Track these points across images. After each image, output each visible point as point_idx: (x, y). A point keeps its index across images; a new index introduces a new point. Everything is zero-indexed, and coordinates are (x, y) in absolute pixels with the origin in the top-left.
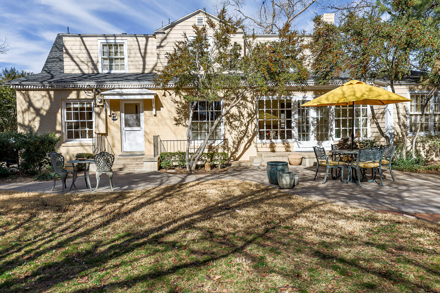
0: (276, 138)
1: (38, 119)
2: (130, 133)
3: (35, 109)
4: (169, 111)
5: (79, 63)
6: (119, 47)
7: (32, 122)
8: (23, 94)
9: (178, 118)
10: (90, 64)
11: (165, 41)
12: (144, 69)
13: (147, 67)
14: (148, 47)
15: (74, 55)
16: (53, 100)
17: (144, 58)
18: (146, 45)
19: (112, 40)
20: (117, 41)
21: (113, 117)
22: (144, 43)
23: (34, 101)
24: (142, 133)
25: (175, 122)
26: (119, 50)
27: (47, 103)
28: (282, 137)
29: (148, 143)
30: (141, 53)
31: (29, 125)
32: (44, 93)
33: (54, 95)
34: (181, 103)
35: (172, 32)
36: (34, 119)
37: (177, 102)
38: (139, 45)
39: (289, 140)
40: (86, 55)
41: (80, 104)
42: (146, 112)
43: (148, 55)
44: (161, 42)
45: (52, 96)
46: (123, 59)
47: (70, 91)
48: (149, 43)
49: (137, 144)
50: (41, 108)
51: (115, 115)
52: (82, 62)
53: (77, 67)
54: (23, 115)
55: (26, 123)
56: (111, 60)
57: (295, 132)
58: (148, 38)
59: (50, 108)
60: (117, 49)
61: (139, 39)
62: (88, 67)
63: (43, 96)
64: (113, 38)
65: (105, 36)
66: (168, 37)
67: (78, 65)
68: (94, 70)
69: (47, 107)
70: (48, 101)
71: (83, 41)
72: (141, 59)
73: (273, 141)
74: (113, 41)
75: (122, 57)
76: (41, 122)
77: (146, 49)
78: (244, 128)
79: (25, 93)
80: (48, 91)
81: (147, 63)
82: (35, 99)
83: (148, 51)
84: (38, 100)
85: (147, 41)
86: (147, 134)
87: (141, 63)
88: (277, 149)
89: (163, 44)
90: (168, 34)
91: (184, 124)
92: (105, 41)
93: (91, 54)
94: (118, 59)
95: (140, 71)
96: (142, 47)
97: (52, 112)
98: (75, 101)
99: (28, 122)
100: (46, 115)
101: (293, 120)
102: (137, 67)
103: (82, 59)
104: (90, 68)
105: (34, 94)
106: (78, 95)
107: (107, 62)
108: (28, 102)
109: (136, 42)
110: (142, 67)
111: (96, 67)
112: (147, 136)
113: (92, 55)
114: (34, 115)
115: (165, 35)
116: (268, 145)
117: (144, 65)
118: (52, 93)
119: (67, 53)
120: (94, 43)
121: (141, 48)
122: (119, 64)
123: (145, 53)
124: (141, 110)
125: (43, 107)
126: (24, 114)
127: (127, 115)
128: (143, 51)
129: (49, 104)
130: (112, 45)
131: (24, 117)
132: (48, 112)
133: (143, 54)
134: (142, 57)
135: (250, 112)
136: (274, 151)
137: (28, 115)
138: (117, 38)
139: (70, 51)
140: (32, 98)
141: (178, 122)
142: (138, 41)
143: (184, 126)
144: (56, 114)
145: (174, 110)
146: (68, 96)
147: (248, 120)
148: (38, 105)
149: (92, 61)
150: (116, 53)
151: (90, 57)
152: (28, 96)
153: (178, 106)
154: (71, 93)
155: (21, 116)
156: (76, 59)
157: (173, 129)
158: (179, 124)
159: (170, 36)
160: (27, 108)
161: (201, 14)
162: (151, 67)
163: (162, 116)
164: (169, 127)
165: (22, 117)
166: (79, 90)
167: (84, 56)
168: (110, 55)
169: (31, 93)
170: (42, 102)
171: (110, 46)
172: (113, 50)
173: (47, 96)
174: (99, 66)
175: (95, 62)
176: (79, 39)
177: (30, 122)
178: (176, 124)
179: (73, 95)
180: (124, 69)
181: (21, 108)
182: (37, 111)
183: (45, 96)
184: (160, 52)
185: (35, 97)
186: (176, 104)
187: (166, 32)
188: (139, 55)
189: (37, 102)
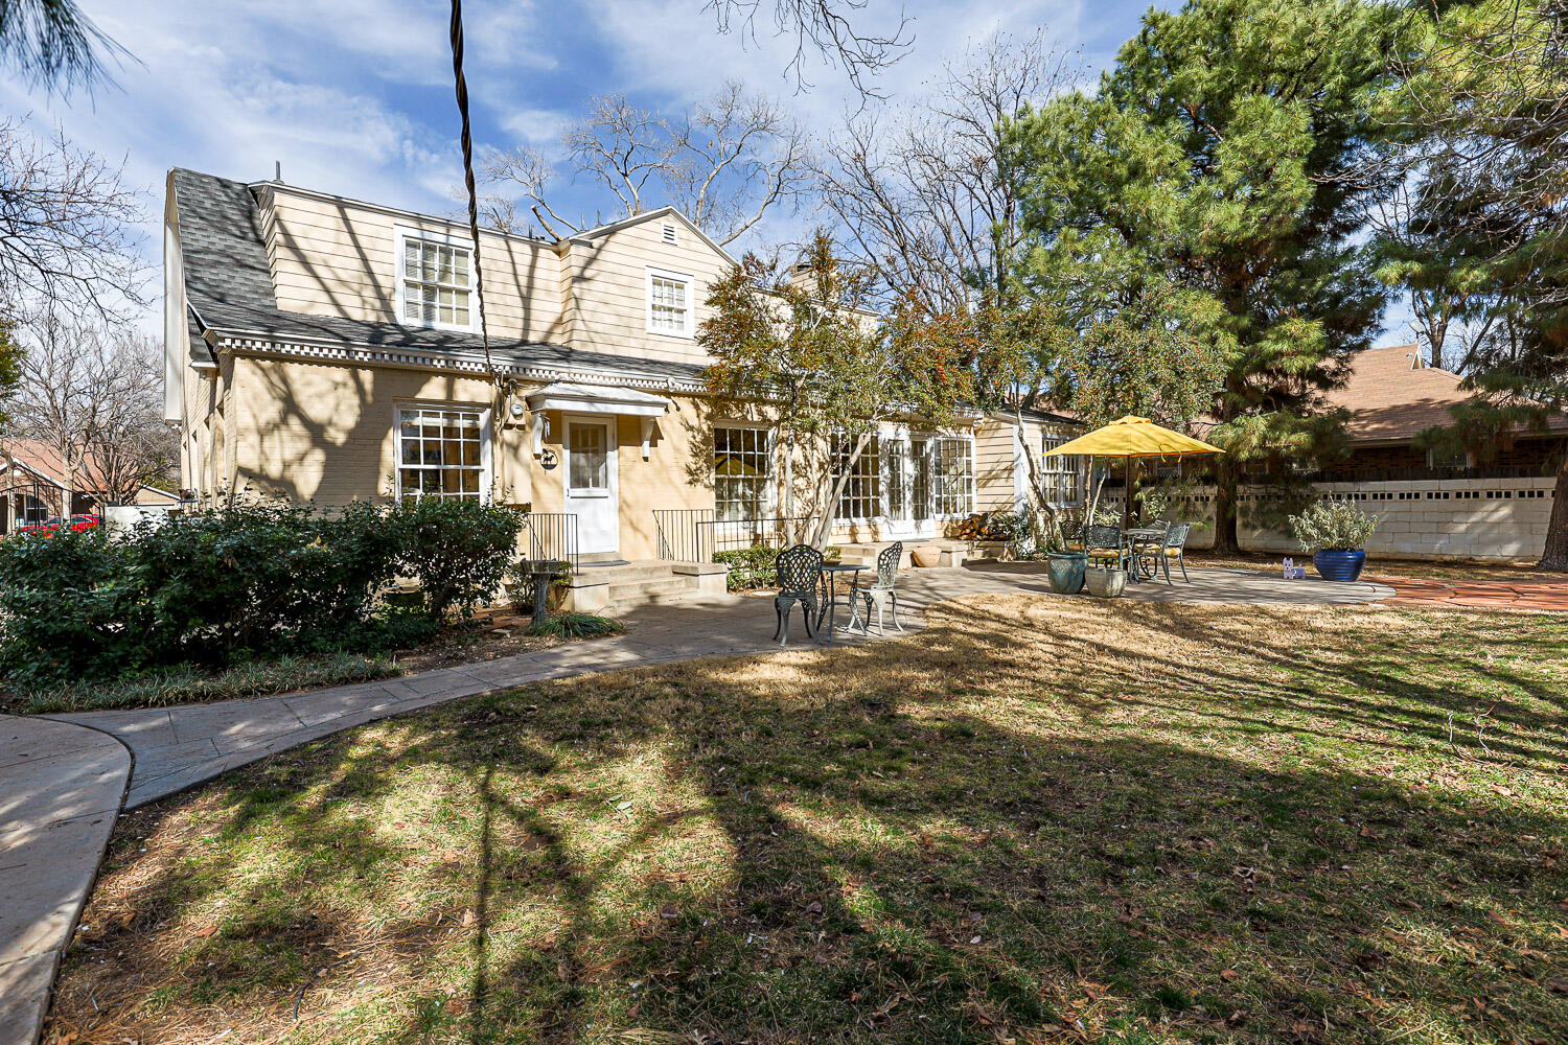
0: (856, 515)
1: (318, 456)
2: (583, 504)
3: (307, 422)
4: (677, 450)
5: (331, 284)
6: (453, 258)
7: (295, 467)
8: (262, 369)
9: (693, 467)
10: (369, 293)
11: (595, 266)
12: (526, 329)
13: (534, 324)
14: (538, 273)
15: (312, 257)
16: (370, 399)
17: (526, 300)
18: (533, 267)
19: (438, 236)
20: (453, 241)
21: (546, 459)
22: (528, 259)
23: (303, 396)
24: (613, 503)
25: (688, 478)
26: (453, 265)
27: (350, 407)
28: (866, 515)
29: (629, 530)
30: (518, 286)
31: (282, 477)
32: (340, 374)
33: (375, 382)
34: (700, 430)
35: (610, 246)
36: (301, 458)
37: (691, 428)
38: (513, 263)
39: (876, 519)
40: (357, 264)
41: (445, 416)
42: (626, 450)
43: (536, 294)
44: (585, 268)
45: (368, 386)
46: (466, 293)
47: (428, 374)
48: (540, 263)
49: (603, 533)
50: (330, 423)
51: (550, 455)
52: (342, 282)
53: (324, 298)
54: (262, 441)
55: (274, 470)
56: (430, 291)
57: (884, 502)
58: (538, 248)
59: (358, 425)
60: (447, 261)
61: (514, 246)
62: (364, 302)
63: (336, 385)
64: (443, 230)
65: (418, 219)
66: (599, 257)
67: (328, 291)
68: (382, 314)
69: (348, 418)
70: (356, 401)
71: (346, 220)
72: (518, 301)
73: (854, 520)
74: (442, 239)
75: (462, 287)
76: (327, 467)
77: (531, 277)
78: (811, 494)
79: (273, 368)
80: (354, 367)
81: (534, 314)
82: (311, 391)
83: (538, 283)
84: (320, 396)
85: (535, 256)
86: (629, 506)
87: (520, 313)
88: (860, 538)
89: (588, 273)
90: (599, 250)
91: (706, 481)
92: (416, 233)
93: (372, 264)
94: (449, 290)
95: (517, 335)
96: (523, 271)
97: (367, 435)
98: (431, 407)
99: (280, 467)
100: (345, 444)
101: (881, 479)
102: (507, 322)
103: (343, 275)
104: (367, 306)
105: (303, 373)
106: (450, 389)
107: (419, 296)
108: (284, 400)
109: (507, 253)
110: (520, 323)
111: (388, 305)
112: (628, 512)
113: (375, 267)
114: (303, 445)
115: (594, 251)
116: (847, 530)
117: (527, 319)
118: (367, 376)
119: (291, 245)
120: (385, 233)
121: (519, 272)
122: (454, 306)
123: (530, 287)
124: (609, 445)
125: (335, 419)
126: (266, 439)
127: (576, 455)
128: (523, 281)
129: (357, 411)
130: (433, 249)
131: (267, 450)
132: (352, 434)
133: (524, 290)
134: (522, 297)
135: (822, 460)
136: (855, 542)
137: (282, 441)
138: (454, 232)
139: (301, 243)
140: (297, 386)
141: (693, 476)
142: (510, 251)
143: (706, 486)
144: (380, 445)
145: (686, 448)
146: (419, 390)
147: (819, 475)
148: (317, 411)
149: (377, 287)
150: (445, 272)
151: (370, 273)
152: (285, 380)
153: (694, 437)
154: (427, 381)
155: (252, 447)
156: (321, 271)
157: (684, 493)
158: (697, 481)
159: (603, 256)
160: (278, 420)
161: (671, 217)
162: (546, 327)
163: (661, 462)
164: (676, 487)
165: (258, 450)
166: (451, 375)
167: (350, 266)
168: (425, 275)
169: (294, 371)
170: (331, 400)
171: (429, 248)
172: (436, 262)
173: (351, 383)
174: (398, 305)
175: (385, 291)
176: (333, 209)
177: (286, 465)
178: (690, 483)
179: (434, 389)
180: (468, 324)
181: (255, 416)
182: (317, 432)
183: (345, 385)
184: (582, 294)
185: (308, 384)
186: (690, 433)
187: (596, 242)
188: (514, 290)
189: (315, 400)
